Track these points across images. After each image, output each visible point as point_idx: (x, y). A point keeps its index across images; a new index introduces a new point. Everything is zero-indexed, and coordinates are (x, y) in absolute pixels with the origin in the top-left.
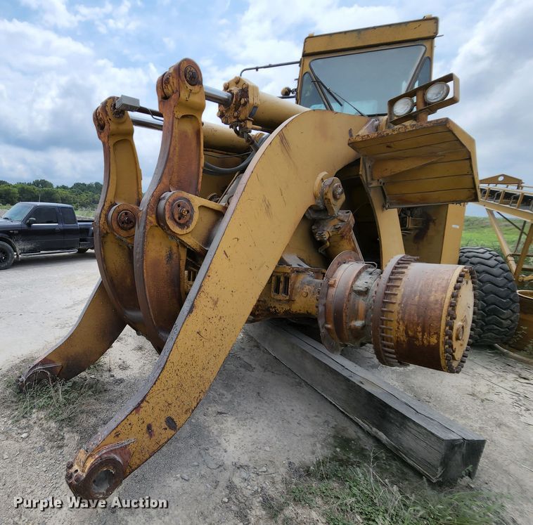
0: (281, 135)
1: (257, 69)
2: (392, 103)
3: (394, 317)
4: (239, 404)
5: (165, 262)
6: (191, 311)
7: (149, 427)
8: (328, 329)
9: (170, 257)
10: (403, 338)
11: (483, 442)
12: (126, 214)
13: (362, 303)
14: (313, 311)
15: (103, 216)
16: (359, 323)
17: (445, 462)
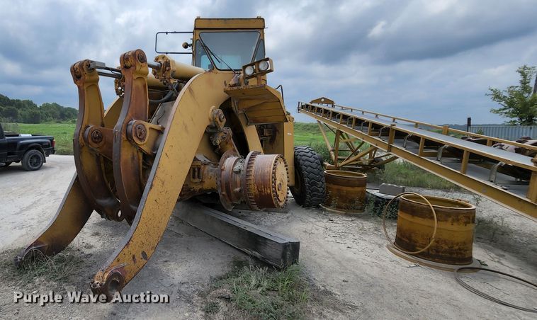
0: (189, 88)
1: (167, 33)
2: (245, 67)
3: (252, 182)
4: (177, 256)
5: (130, 162)
6: (151, 188)
7: (134, 257)
8: (223, 195)
9: (133, 158)
10: (257, 193)
11: (299, 243)
12: (97, 132)
13: (238, 178)
14: (215, 187)
15: (81, 135)
16: (238, 189)
17: (284, 256)
